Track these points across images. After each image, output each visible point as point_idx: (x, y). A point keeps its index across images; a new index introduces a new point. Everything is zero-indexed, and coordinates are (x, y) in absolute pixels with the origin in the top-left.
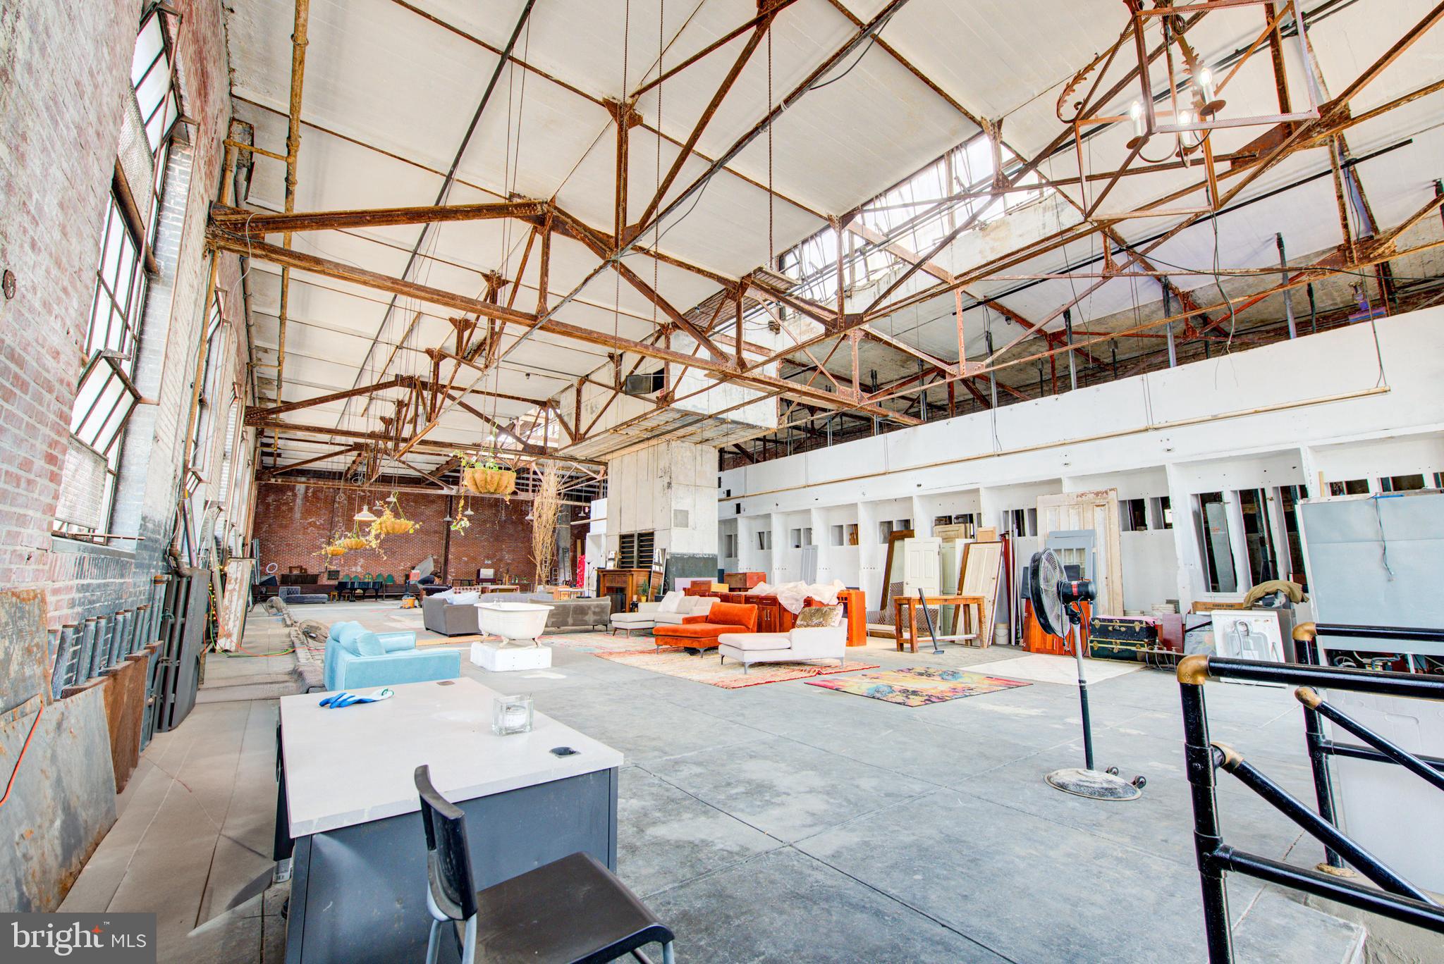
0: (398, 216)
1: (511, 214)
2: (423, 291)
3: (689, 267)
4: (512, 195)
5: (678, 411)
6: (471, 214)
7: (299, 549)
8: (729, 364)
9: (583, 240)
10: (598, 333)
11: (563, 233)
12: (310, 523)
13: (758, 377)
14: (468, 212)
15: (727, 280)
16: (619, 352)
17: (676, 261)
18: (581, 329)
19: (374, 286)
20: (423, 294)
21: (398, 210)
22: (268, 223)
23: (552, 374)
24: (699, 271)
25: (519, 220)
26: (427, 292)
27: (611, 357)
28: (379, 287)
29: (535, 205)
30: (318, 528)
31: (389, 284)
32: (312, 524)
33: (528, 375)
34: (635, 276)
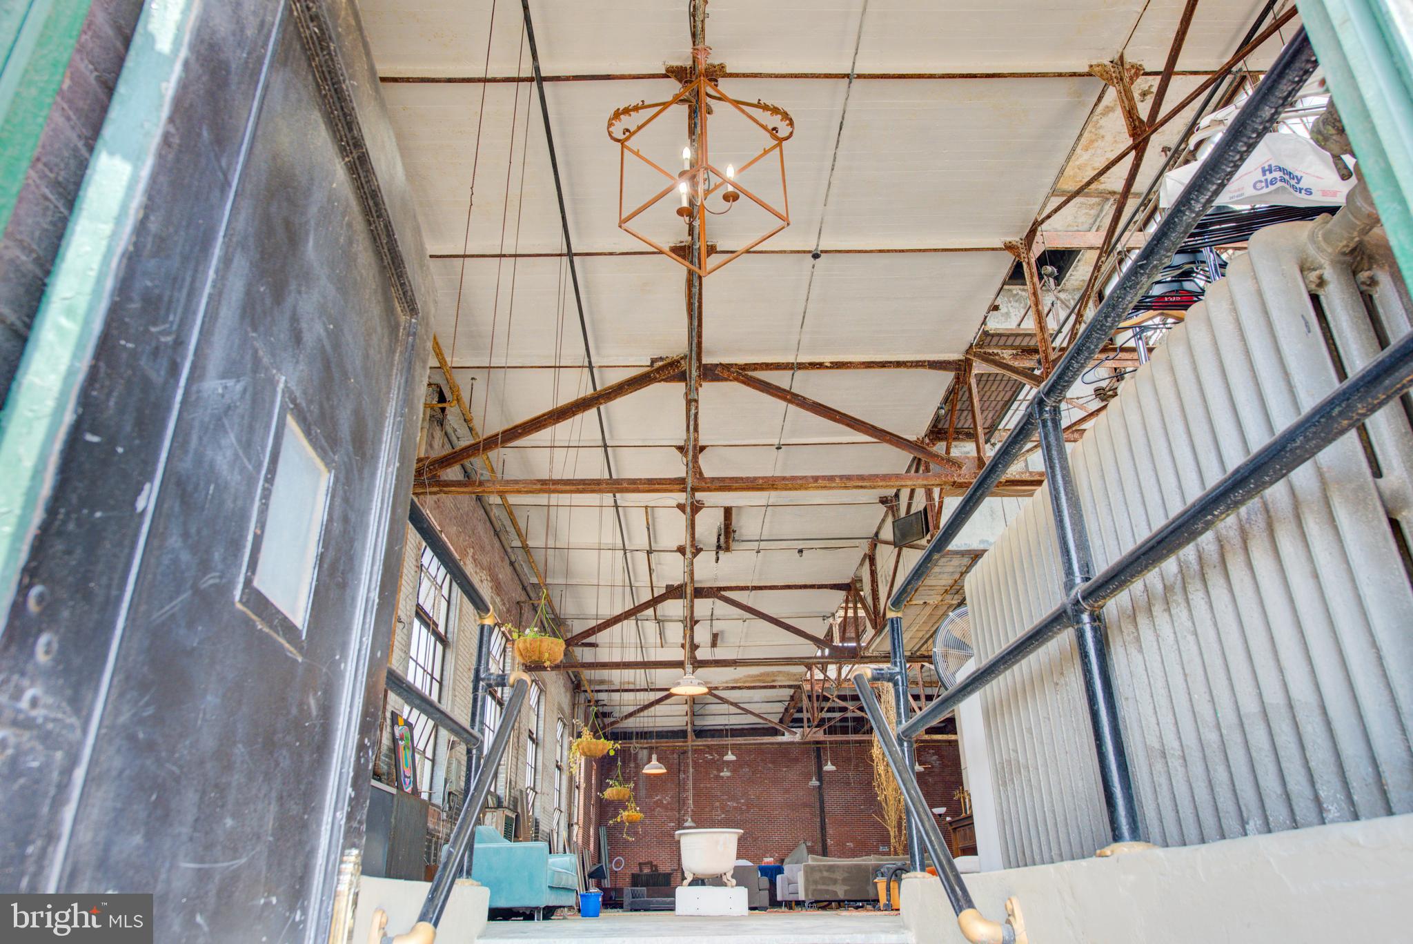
0: (545, 420)
1: (655, 380)
2: (569, 484)
3: (883, 365)
4: (653, 361)
5: (962, 554)
6: (613, 395)
7: (648, 839)
8: (964, 470)
9: (736, 379)
10: (763, 478)
11: (713, 380)
12: (656, 802)
13: (1018, 477)
14: (610, 393)
15: (944, 362)
16: (892, 492)
17: (863, 363)
18: (742, 479)
19: (527, 492)
20: (568, 488)
21: (544, 415)
22: (442, 462)
23: (832, 543)
24: (899, 364)
25: (663, 383)
26: (573, 484)
27: (884, 501)
28: (531, 492)
29: (678, 362)
30: (666, 808)
31: (539, 486)
32: (659, 804)
33: (801, 551)
34: (804, 398)
